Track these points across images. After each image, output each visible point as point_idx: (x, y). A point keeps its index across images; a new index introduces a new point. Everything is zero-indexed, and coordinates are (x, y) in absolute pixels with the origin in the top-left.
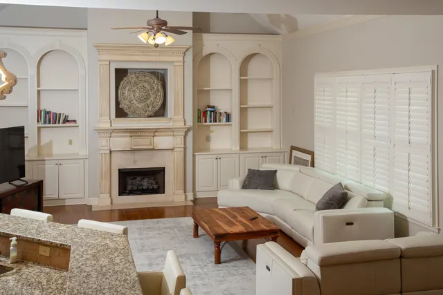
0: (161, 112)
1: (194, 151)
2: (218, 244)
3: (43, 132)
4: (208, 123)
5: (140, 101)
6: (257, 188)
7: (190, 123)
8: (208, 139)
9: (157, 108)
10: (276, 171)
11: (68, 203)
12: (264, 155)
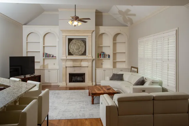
0: (84, 54)
1: (96, 67)
2: (93, 97)
4: (102, 58)
5: (77, 49)
6: (115, 80)
7: (94, 58)
8: (102, 64)
9: (83, 52)
10: (123, 74)
11: (52, 84)
12: (122, 70)
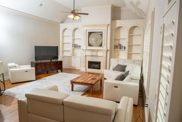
0: (101, 45)
3: (75, 50)
4: (118, 49)
5: (95, 41)
7: (109, 49)
8: (119, 55)
9: (100, 44)
10: (126, 66)
12: (134, 61)
